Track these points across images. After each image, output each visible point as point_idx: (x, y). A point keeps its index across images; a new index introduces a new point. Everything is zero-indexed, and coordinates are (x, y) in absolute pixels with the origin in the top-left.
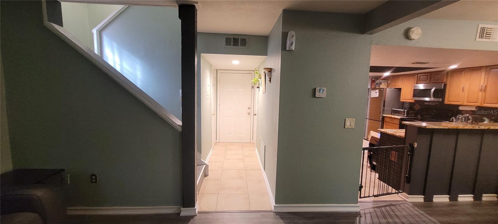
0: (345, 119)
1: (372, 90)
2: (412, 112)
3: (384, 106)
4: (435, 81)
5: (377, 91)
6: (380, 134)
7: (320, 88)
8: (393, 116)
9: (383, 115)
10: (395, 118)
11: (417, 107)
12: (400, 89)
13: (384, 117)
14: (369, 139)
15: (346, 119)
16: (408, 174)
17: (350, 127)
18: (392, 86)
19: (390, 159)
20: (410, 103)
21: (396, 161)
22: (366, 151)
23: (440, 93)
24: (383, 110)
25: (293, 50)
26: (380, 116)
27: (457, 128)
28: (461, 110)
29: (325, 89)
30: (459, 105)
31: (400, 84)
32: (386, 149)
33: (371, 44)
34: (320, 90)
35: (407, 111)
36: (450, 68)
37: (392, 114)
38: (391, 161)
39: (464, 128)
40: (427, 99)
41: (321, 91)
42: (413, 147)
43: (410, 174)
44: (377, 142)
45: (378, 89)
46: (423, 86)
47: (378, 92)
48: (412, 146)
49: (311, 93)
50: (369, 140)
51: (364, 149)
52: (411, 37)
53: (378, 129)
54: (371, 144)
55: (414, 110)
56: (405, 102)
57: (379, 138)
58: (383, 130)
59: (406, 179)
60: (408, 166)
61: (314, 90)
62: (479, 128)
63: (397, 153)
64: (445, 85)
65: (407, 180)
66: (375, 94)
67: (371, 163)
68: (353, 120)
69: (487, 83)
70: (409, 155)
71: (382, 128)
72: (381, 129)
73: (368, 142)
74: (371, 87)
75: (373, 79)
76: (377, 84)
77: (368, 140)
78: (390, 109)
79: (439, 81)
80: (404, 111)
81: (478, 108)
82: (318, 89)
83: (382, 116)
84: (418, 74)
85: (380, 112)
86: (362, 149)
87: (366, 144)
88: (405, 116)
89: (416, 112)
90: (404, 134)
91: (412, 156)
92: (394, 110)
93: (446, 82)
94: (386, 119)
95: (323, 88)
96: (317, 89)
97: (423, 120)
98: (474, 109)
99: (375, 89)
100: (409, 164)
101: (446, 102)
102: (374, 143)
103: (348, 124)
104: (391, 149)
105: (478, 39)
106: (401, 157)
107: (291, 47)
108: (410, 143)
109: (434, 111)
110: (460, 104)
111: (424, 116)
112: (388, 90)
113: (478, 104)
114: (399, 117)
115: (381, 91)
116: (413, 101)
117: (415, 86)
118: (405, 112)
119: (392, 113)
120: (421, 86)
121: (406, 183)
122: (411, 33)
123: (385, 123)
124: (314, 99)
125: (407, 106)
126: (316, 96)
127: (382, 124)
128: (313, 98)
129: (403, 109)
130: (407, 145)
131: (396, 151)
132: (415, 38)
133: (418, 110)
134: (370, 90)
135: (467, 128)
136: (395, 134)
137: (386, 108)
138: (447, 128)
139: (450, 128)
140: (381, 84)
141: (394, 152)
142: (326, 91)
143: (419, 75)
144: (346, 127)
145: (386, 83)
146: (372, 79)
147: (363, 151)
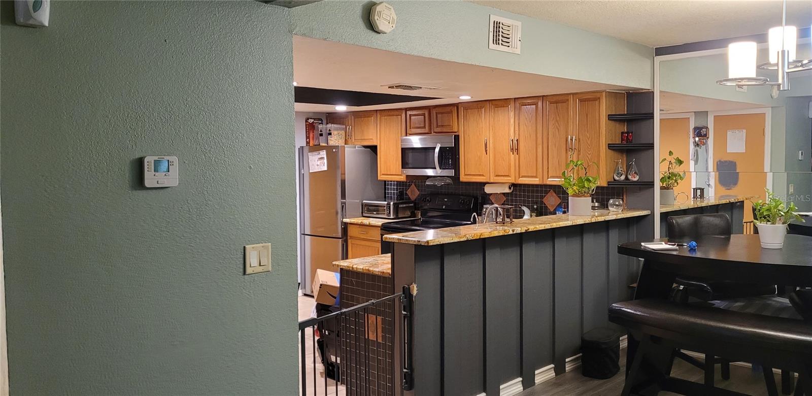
0: (244, 247)
1: (309, 152)
2: (404, 206)
3: (343, 196)
4: (439, 130)
5: (323, 154)
6: (339, 275)
7: (156, 158)
8: (366, 221)
9: (345, 220)
10: (370, 226)
11: (413, 193)
12: (374, 149)
13: (346, 224)
14: (316, 294)
15: (246, 246)
16: (406, 367)
17: (260, 269)
18: (355, 139)
19: (367, 337)
20: (399, 183)
21: (380, 340)
22: (309, 331)
23: (450, 157)
24: (343, 207)
25: (44, 26)
26: (337, 223)
27: (482, 237)
28: (489, 194)
29: (174, 159)
30: (485, 184)
31: (373, 134)
32: (355, 313)
33: (290, 32)
34: (157, 164)
35: (393, 203)
36: (460, 99)
37: (364, 214)
38: (367, 341)
39: (492, 236)
40: (430, 172)
41: (164, 166)
42: (411, 296)
43: (411, 367)
44: (335, 298)
45: (322, 148)
46: (420, 139)
47: (325, 158)
48: (407, 292)
49: (127, 174)
50: (316, 297)
51: (303, 326)
52: (378, 28)
53: (334, 263)
54: (321, 308)
55: (409, 201)
56: (388, 181)
57: (338, 285)
58: (344, 264)
59: (404, 381)
60: (406, 345)
61: (139, 166)
62: (515, 232)
63: (379, 318)
64: (457, 138)
65: (406, 383)
66: (318, 163)
67: (325, 361)
68: (267, 248)
69: (519, 135)
70: (405, 316)
71: (345, 256)
72: (343, 259)
73: (313, 303)
74: (308, 143)
75: (311, 121)
76: (321, 135)
77: (313, 297)
78: (358, 201)
79: (445, 130)
80: (389, 204)
81: (512, 188)
82: (149, 161)
83: (342, 222)
84: (406, 110)
85: (337, 213)
86: (298, 328)
87: (307, 309)
88: (392, 217)
89: (412, 205)
90: (390, 266)
91: (410, 318)
92: (367, 205)
93: (458, 131)
94: (352, 231)
95: (167, 158)
96: (146, 160)
97: (427, 224)
98: (507, 190)
99: (317, 148)
100: (406, 342)
101: (463, 178)
102: (330, 301)
103: (253, 260)
104: (365, 309)
105: (492, 46)
106: (389, 328)
107: (34, 15)
108: (404, 287)
109: (446, 200)
110: (485, 181)
111: (431, 214)
112: (348, 150)
113: (512, 180)
114: (379, 222)
115: (334, 155)
116: (402, 178)
117: (405, 139)
118: (390, 207)
119: (362, 213)
120: (416, 142)
121: (404, 391)
122: (376, 17)
123: (349, 241)
124: (141, 194)
125: (393, 191)
126: (148, 184)
127: (343, 245)
128: (134, 192)
129: (385, 201)
130: (399, 293)
131: (377, 313)
132: (386, 31)
133: (416, 200)
134: (306, 150)
135: (496, 234)
136: (371, 269)
137: (348, 200)
138: (466, 239)
139: (470, 238)
140: (330, 134)
141: (372, 318)
142: (176, 163)
143: (409, 113)
144: (249, 270)
145: (343, 132)
146: (306, 121)
147: (300, 333)
